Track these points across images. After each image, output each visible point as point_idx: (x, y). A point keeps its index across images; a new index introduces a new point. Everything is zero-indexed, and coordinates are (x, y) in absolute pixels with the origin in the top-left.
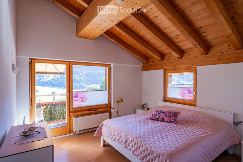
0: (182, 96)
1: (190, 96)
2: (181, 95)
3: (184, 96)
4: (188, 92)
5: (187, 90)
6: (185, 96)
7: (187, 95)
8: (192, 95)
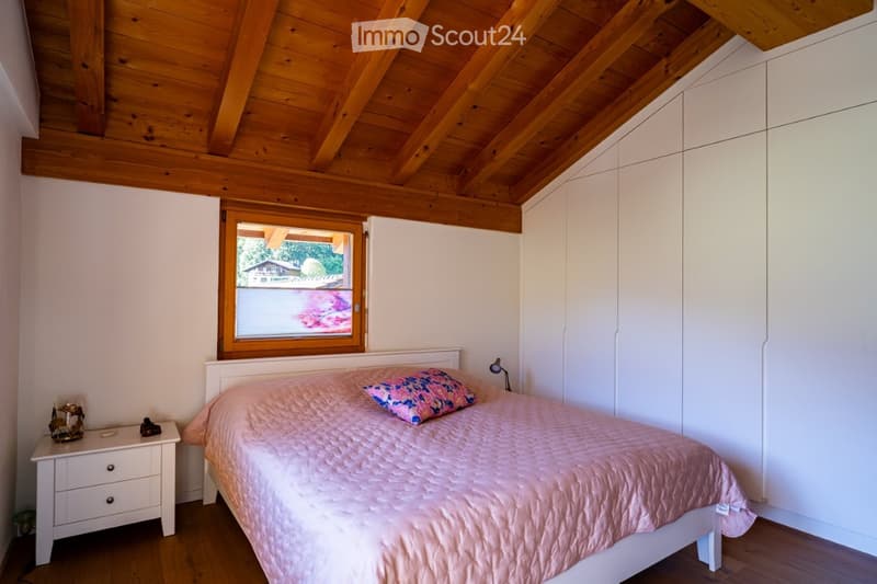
0: (309, 324)
1: (342, 320)
2: (305, 320)
3: (318, 323)
4: (334, 307)
5: (333, 298)
6: (324, 320)
7: (329, 319)
8: (349, 314)
